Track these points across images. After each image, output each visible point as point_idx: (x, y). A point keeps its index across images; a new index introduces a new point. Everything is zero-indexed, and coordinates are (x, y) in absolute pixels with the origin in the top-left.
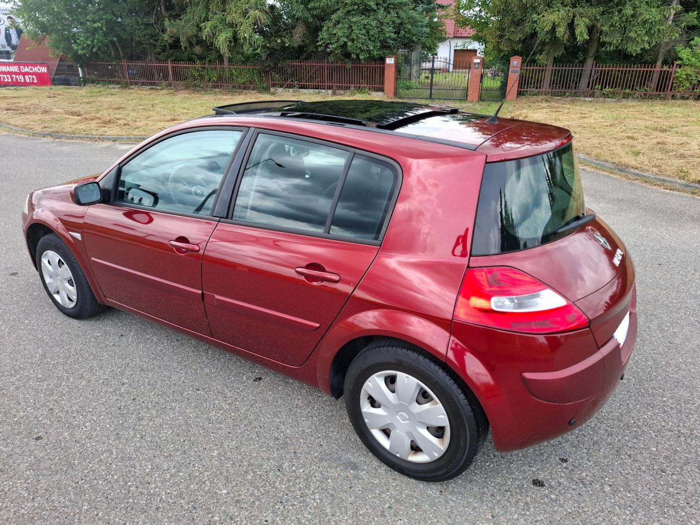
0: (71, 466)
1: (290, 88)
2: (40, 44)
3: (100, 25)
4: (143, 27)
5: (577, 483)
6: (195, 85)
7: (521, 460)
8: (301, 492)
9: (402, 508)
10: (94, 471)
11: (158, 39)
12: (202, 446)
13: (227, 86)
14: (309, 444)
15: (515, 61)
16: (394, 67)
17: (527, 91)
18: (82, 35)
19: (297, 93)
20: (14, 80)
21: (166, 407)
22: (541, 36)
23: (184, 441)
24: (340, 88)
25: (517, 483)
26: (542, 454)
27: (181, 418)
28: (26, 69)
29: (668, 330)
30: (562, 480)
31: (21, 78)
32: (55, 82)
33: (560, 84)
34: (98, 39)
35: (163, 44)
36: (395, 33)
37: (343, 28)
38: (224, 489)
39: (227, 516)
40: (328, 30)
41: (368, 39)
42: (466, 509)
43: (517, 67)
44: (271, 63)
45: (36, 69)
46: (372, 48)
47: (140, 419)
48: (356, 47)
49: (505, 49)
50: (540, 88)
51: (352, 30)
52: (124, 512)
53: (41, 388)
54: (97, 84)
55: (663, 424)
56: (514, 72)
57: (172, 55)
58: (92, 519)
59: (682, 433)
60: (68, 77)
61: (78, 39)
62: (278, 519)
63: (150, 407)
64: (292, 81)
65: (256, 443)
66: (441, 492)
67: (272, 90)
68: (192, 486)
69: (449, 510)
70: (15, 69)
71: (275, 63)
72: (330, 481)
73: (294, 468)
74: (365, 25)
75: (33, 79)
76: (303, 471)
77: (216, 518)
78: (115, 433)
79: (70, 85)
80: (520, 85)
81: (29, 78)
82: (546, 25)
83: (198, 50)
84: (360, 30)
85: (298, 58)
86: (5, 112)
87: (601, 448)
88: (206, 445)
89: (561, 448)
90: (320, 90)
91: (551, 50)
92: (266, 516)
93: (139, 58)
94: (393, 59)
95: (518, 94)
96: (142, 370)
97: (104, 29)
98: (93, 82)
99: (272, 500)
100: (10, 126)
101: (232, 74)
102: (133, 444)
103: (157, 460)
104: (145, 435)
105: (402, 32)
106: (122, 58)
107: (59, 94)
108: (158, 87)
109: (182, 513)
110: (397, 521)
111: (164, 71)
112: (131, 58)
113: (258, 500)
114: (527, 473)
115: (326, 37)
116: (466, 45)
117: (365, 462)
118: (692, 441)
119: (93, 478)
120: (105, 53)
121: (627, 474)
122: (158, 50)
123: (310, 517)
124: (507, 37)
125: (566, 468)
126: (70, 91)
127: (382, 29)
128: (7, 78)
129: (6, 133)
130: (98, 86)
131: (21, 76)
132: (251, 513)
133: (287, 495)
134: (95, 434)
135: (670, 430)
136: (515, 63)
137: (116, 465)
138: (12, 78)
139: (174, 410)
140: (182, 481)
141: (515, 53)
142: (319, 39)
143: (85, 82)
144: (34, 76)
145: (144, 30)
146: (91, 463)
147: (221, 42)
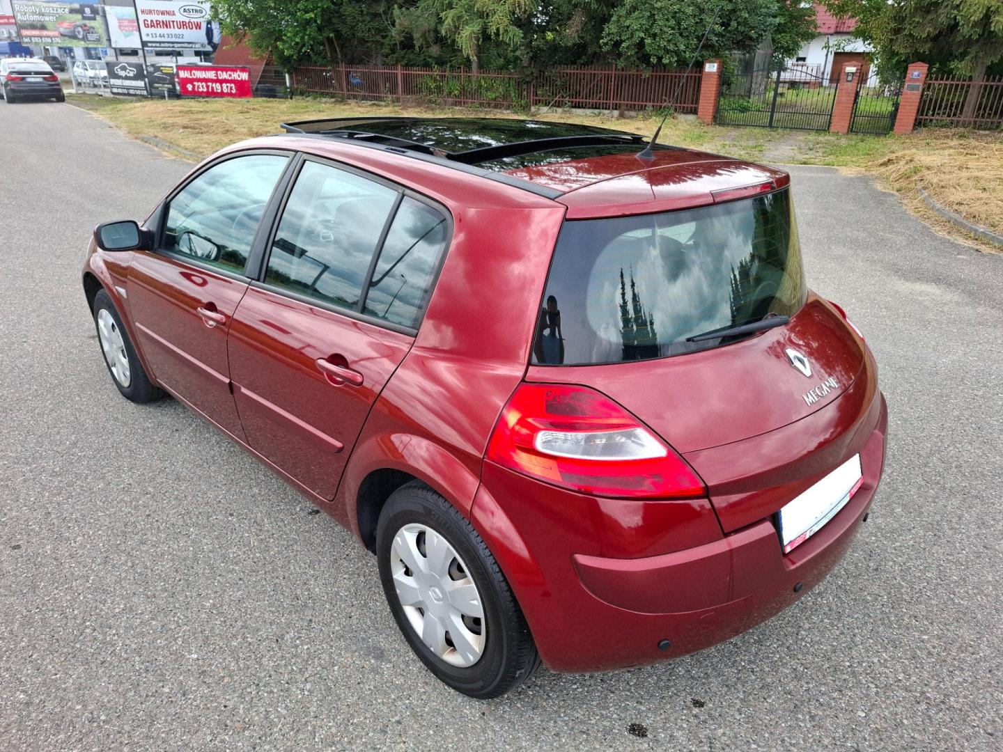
0: (34, 588)
1: (558, 106)
2: (240, 42)
3: (313, 16)
4: (368, 18)
5: (701, 742)
6: (430, 101)
7: (629, 690)
8: (290, 676)
9: (416, 726)
10: (56, 599)
11: (387, 36)
12: (198, 591)
13: (472, 103)
14: (335, 612)
15: (915, 70)
16: (716, 76)
17: (931, 120)
18: (290, 29)
19: (568, 115)
20: (210, 90)
21: (180, 532)
22: (965, 30)
23: (180, 580)
24: (632, 108)
25: (605, 723)
26: (668, 688)
27: (191, 549)
28: (224, 76)
29: (992, 525)
30: (678, 734)
31: (217, 87)
32: (257, 93)
33: (991, 109)
34: (309, 35)
35: (393, 42)
36: (722, 25)
37: (640, 18)
38: (196, 652)
39: (181, 689)
40: (618, 21)
41: (678, 35)
42: (507, 747)
43: (918, 80)
44: (533, 70)
45: (235, 76)
46: (682, 47)
47: (143, 543)
48: (659, 46)
49: (902, 51)
50: (955, 115)
51: (655, 20)
52: (63, 659)
53: (51, 485)
54: (306, 97)
55: (901, 677)
56: (913, 88)
57: (403, 58)
58: (23, 661)
59: (928, 698)
60: (274, 87)
61: (285, 35)
62: (242, 706)
63: (162, 528)
64: (563, 97)
65: (267, 598)
66: (484, 714)
67: (533, 109)
68: (159, 641)
69: (481, 743)
70: (211, 75)
71: (540, 71)
72: (336, 668)
73: (298, 642)
74: (676, 13)
75: (231, 89)
76: (308, 649)
77: (166, 690)
78: (105, 555)
79: (274, 97)
80: (921, 110)
81: (227, 87)
82: (975, 11)
83: (435, 50)
84: (668, 20)
85: (574, 63)
86: (181, 130)
87: (770, 696)
88: (204, 590)
89: (704, 684)
90: (602, 111)
91: (981, 54)
92: (229, 700)
93: (361, 62)
94: (716, 65)
95: (915, 125)
96: (178, 478)
97: (319, 22)
98: (302, 94)
99: (248, 680)
100: (180, 149)
101: (480, 86)
102: (118, 573)
103: (135, 600)
104: (138, 564)
105: (734, 24)
106: (340, 61)
107: (254, 109)
108: (382, 103)
109: (128, 674)
110: (399, 743)
111: (391, 80)
112: (351, 62)
113: (229, 676)
114: (629, 713)
115: (614, 30)
116: (842, 45)
117: (398, 651)
118: (937, 713)
119: (51, 608)
120: (320, 55)
121: (793, 745)
122: (386, 50)
123: (284, 712)
124: (906, 32)
125: (696, 716)
126: (270, 105)
127: (701, 19)
128: (202, 86)
129: (173, 158)
130: (308, 99)
131: (218, 84)
132: (212, 691)
133: (270, 676)
134: (80, 552)
135: (906, 689)
136: (916, 73)
137: (85, 597)
138: (208, 87)
139: (189, 536)
140: (151, 632)
141: (920, 58)
142: (604, 34)
143: (292, 94)
144: (233, 85)
145: (369, 22)
146: (57, 589)
147: (464, 39)
